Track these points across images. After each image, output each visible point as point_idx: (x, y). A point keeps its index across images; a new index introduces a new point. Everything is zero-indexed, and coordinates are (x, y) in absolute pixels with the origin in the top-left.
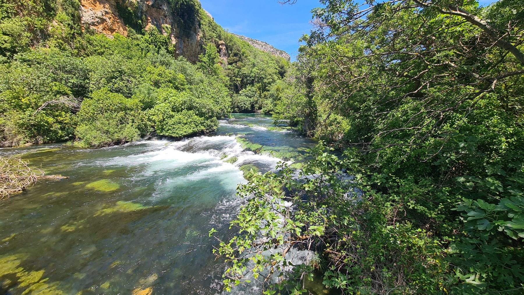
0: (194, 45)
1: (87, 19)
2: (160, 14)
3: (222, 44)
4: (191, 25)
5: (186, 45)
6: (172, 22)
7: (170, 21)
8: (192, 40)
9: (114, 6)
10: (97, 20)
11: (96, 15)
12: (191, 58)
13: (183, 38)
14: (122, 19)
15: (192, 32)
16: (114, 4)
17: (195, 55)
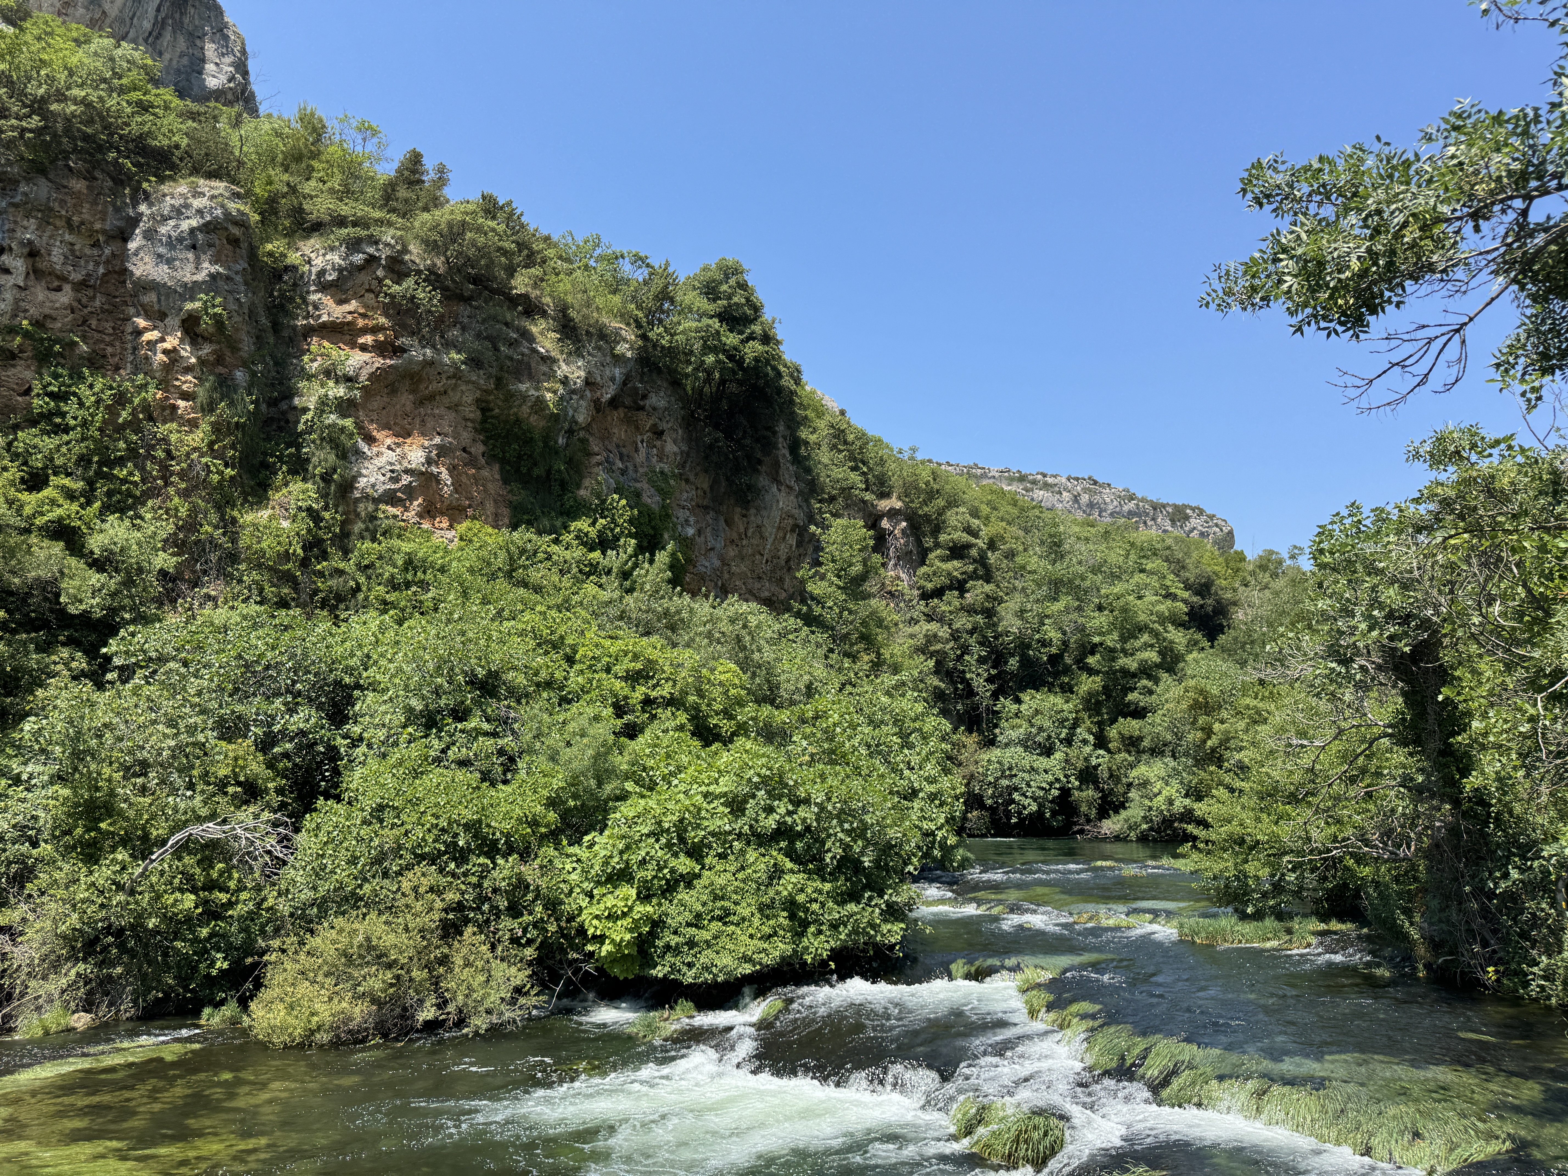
0: (770, 531)
1: (372, 480)
2: (637, 428)
3: (892, 514)
4: (759, 455)
5: (735, 536)
6: (682, 452)
7: (676, 449)
8: (764, 513)
9: (472, 421)
10: (406, 479)
11: (405, 464)
12: (757, 585)
13: (724, 508)
14: (497, 467)
15: (763, 481)
16: (472, 416)
17: (773, 571)
